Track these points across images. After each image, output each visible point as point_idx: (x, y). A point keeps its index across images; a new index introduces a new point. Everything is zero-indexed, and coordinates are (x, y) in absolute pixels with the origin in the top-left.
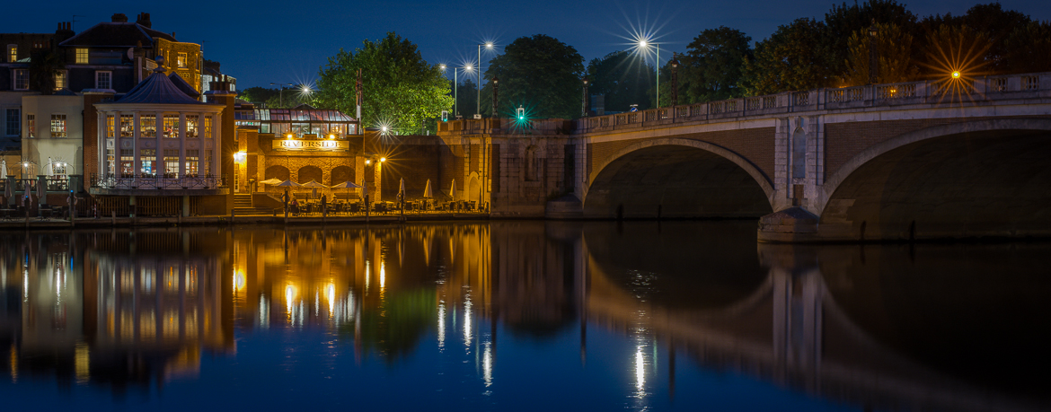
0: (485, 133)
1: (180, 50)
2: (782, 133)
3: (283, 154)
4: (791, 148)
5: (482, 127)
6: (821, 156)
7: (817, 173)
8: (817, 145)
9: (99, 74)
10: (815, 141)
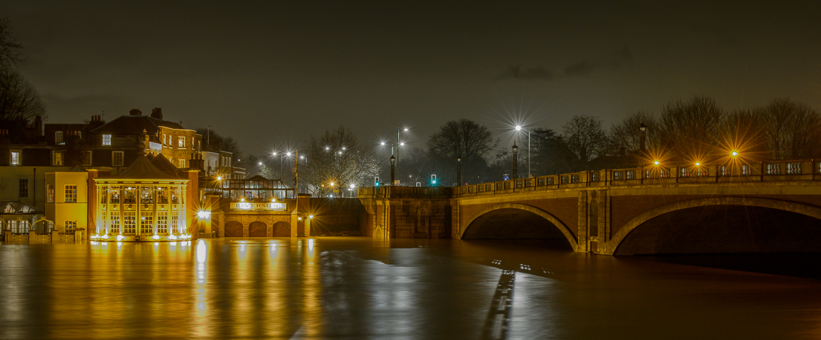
0: (385, 197)
1: (180, 135)
2: (583, 202)
3: (238, 213)
4: (589, 213)
5: (384, 193)
6: (608, 220)
7: (605, 233)
8: (606, 212)
9: (115, 153)
10: (604, 208)
